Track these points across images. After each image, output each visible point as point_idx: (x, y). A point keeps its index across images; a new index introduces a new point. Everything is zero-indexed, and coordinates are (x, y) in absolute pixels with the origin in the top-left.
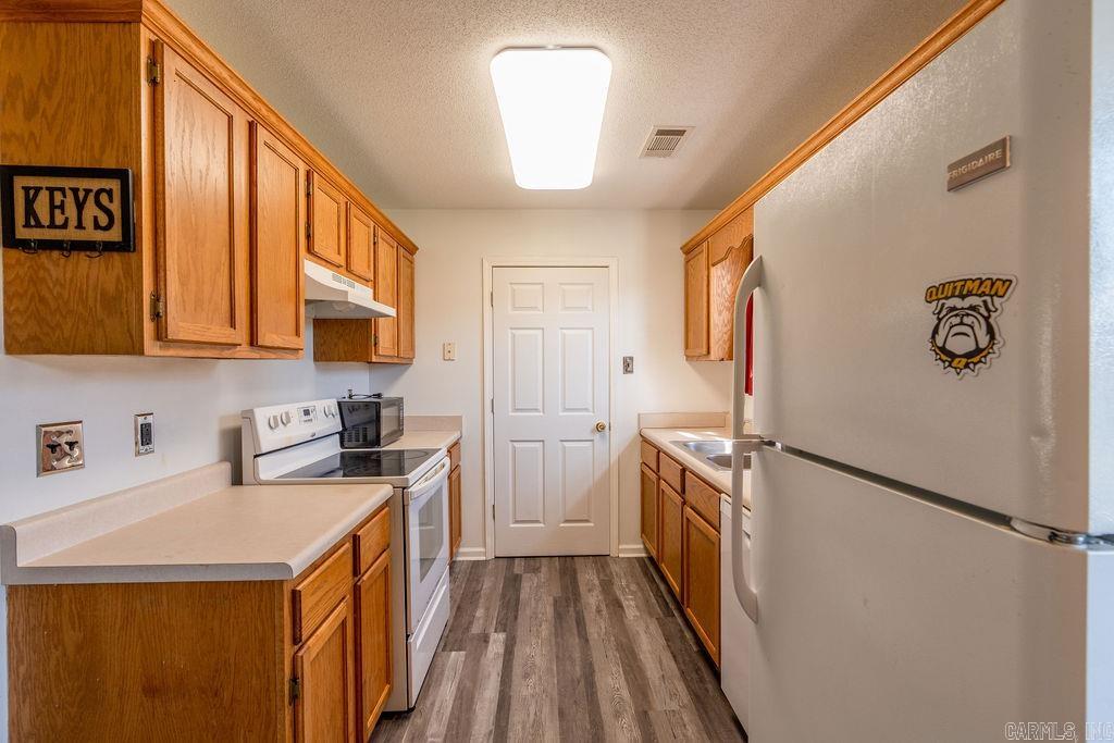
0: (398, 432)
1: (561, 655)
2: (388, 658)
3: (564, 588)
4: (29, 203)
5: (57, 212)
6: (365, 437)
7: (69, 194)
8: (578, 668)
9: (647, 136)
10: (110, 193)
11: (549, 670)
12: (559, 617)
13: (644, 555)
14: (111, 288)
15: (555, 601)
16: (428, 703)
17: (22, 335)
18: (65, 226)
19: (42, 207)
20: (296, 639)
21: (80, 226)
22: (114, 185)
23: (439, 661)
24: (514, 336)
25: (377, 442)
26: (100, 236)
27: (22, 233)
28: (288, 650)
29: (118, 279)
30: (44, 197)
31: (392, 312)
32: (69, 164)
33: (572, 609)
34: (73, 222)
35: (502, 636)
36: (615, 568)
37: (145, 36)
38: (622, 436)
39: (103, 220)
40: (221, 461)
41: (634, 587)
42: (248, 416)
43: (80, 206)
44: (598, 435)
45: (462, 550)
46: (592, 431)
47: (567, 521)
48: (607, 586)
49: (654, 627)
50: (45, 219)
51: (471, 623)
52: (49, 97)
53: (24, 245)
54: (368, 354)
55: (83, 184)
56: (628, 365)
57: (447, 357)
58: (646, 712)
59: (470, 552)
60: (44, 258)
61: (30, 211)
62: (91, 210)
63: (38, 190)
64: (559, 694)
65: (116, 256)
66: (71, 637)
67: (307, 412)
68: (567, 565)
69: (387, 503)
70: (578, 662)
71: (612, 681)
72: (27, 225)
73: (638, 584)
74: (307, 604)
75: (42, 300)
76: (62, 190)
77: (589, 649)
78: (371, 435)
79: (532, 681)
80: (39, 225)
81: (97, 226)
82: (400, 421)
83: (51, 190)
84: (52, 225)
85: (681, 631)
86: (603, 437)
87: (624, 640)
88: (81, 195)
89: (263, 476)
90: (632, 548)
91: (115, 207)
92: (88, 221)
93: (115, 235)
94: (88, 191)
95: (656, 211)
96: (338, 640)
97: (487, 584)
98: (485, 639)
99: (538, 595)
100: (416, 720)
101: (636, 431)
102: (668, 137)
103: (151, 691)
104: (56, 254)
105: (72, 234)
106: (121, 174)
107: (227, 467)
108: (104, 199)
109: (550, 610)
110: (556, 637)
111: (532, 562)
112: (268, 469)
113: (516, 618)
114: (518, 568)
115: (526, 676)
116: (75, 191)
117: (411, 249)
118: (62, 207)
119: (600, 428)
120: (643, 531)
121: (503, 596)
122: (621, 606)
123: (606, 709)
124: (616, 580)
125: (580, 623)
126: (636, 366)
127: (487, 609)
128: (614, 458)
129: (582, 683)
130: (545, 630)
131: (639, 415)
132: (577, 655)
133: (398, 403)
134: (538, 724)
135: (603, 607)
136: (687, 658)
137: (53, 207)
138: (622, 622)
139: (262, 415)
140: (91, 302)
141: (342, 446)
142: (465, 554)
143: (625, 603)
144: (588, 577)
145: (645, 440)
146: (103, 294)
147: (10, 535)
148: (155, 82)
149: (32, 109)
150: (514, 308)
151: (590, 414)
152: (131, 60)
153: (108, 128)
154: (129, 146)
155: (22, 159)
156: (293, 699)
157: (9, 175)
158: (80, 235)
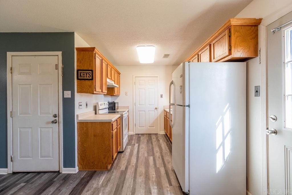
0: (118, 108)
1: (148, 146)
2: (120, 142)
3: (149, 138)
4: (80, 74)
6: (113, 109)
7: (85, 73)
9: (163, 55)
10: (90, 73)
11: (146, 148)
12: (148, 142)
13: (165, 134)
15: (147, 140)
16: (126, 151)
17: (79, 91)
18: (85, 77)
19: (82, 74)
21: (86, 77)
22: (91, 72)
23: (127, 147)
24: (139, 90)
25: (115, 110)
27: (79, 78)
28: (112, 131)
29: (91, 84)
30: (82, 73)
31: (118, 86)
32: (85, 69)
33: (150, 141)
34: (86, 76)
35: (137, 144)
36: (159, 135)
37: (94, 52)
38: (160, 110)
39: (89, 76)
40: (94, 110)
41: (162, 138)
42: (98, 103)
43: (86, 74)
44: (156, 110)
45: (129, 132)
46: (155, 109)
47: (149, 127)
48: (157, 138)
49: (165, 143)
50: (82, 76)
51: (132, 143)
52: (83, 61)
54: (113, 94)
56: (162, 96)
57: (126, 94)
58: (162, 152)
59: (131, 133)
61: (80, 75)
62: (88, 75)
63: (81, 72)
64: (147, 150)
65: (91, 81)
66: (85, 129)
67: (104, 104)
68: (150, 135)
69: (120, 117)
71: (156, 149)
72: (80, 77)
74: (113, 126)
75: (82, 86)
77: (153, 146)
78: (114, 109)
80: (81, 77)
81: (89, 77)
82: (118, 107)
83: (83, 72)
84: (83, 77)
85: (170, 144)
86: (157, 110)
87: (159, 145)
88: (87, 73)
90: (163, 132)
92: (87, 76)
93: (91, 78)
95: (167, 66)
96: (115, 133)
97: (134, 138)
98: (135, 145)
99: (144, 139)
100: (124, 153)
101: (163, 109)
102: (166, 56)
103: (95, 136)
104: (83, 80)
105: (85, 78)
109: (146, 141)
110: (147, 144)
111: (143, 135)
112: (101, 112)
113: (140, 142)
114: (140, 135)
115: (142, 148)
116: (86, 73)
117: (119, 74)
118: (84, 75)
119: (156, 108)
120: (165, 129)
121: (137, 139)
122: (159, 141)
123: (155, 152)
124: (159, 137)
125: (152, 143)
126: (163, 96)
127: (135, 141)
128: (159, 115)
129: (151, 149)
130: (145, 143)
131: (164, 106)
132: (151, 146)
133: (118, 103)
134: (144, 153)
135: (156, 141)
136: (170, 147)
137: (83, 74)
138: (159, 142)
139: (99, 103)
140: (87, 86)
141: (109, 110)
142: (129, 133)
144: (153, 137)
145: (165, 111)
146: (89, 85)
147: (77, 116)
148: (95, 58)
149: (80, 63)
150: (139, 85)
151: (154, 106)
152: (93, 56)
153: (90, 65)
154: (92, 67)
155: (79, 69)
156: (112, 138)
157: (78, 71)
158: (86, 78)
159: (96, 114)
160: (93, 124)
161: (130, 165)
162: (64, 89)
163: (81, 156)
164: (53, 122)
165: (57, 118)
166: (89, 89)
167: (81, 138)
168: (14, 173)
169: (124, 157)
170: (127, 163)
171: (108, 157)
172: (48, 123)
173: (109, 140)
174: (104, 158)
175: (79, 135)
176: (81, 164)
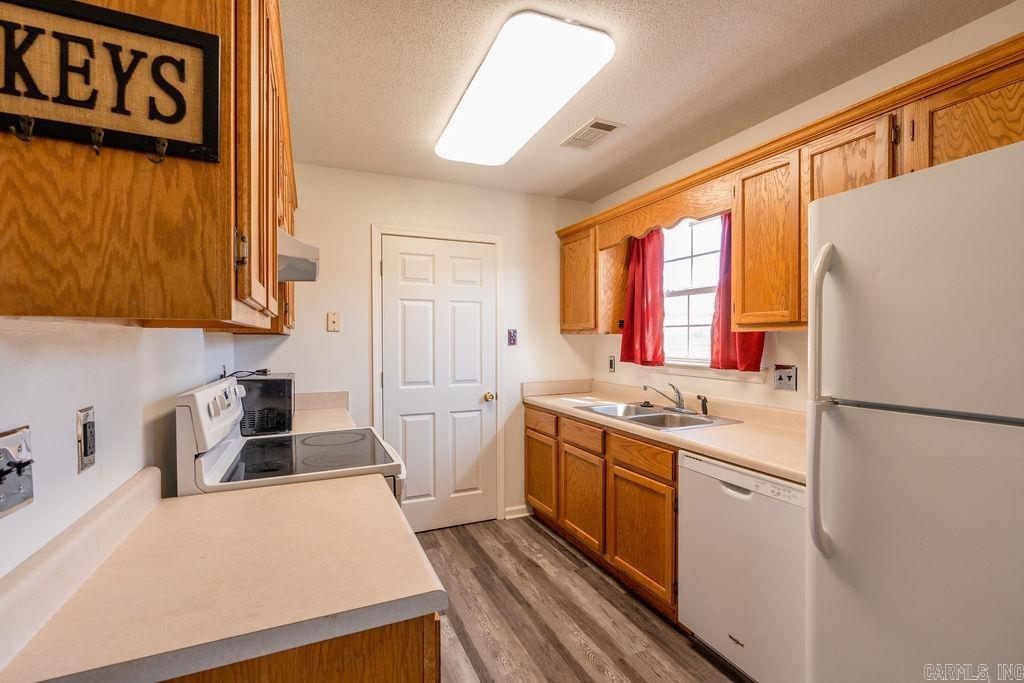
1: (515, 626)
3: (475, 558)
4: (15, 55)
5: (75, 79)
7: (102, 52)
8: (538, 634)
9: (583, 126)
10: (179, 65)
11: (513, 643)
12: (488, 588)
13: (526, 514)
14: (174, 213)
15: (475, 573)
18: (90, 103)
19: (41, 63)
21: (120, 108)
22: (190, 55)
25: (289, 425)
26: (156, 129)
29: (188, 202)
30: (46, 46)
33: (495, 578)
34: (108, 98)
36: (508, 530)
38: (508, 404)
39: (166, 106)
40: (148, 465)
41: (536, 546)
42: (186, 399)
43: (123, 78)
44: (486, 404)
46: (481, 401)
47: (457, 491)
48: (512, 548)
49: (578, 579)
50: (47, 85)
54: (278, 324)
55: (129, 42)
56: (512, 339)
58: (622, 661)
60: (39, 151)
61: (14, 67)
62: (141, 87)
63: (34, 33)
64: (538, 664)
68: (463, 535)
70: (533, 626)
72: (10, 91)
73: (538, 542)
76: (88, 44)
77: (536, 613)
79: (504, 657)
80: (36, 93)
81: (154, 114)
83: (64, 40)
84: (63, 98)
85: (602, 579)
86: (490, 406)
87: (561, 597)
88: (126, 60)
90: (518, 509)
91: (191, 89)
92: (137, 104)
93: (188, 131)
94: (138, 56)
99: (454, 571)
101: (519, 399)
102: (598, 131)
104: (64, 148)
105: (101, 118)
106: (202, 41)
107: (155, 475)
108: (168, 73)
109: (475, 583)
110: (498, 608)
111: (425, 537)
115: (495, 654)
116: (114, 50)
118: (85, 71)
119: (489, 398)
120: (529, 492)
122: (537, 566)
123: (586, 667)
124: (517, 542)
125: (513, 590)
126: (520, 338)
128: (500, 426)
129: (551, 648)
130: (483, 602)
131: (522, 384)
132: (529, 622)
135: (523, 570)
136: (623, 603)
137: (65, 68)
138: (549, 582)
139: (200, 401)
140: (135, 234)
141: (242, 435)
143: (539, 562)
144: (488, 543)
145: (528, 405)
146: (161, 223)
150: (405, 278)
151: (479, 384)
158: (119, 123)
159: (169, 489)
166: (155, 268)
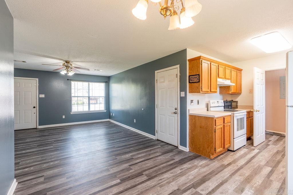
0: (237, 108)
1: (273, 157)
2: (230, 140)
4: (191, 79)
5: (193, 79)
6: (229, 107)
8: (277, 160)
11: (268, 157)
15: (277, 151)
17: (190, 91)
19: (192, 79)
20: (215, 125)
23: (242, 149)
26: (197, 81)
27: (190, 82)
29: (198, 85)
31: (234, 84)
32: (194, 74)
33: (282, 153)
37: (201, 60)
39: (197, 80)
42: (209, 102)
43: (195, 78)
51: (251, 147)
52: (193, 68)
53: (190, 83)
54: (230, 92)
60: (192, 84)
61: (191, 80)
63: (192, 77)
65: (198, 83)
66: (194, 121)
67: (218, 102)
74: (217, 122)
75: (192, 88)
76: (194, 77)
82: (237, 105)
89: (211, 110)
92: (196, 80)
93: (198, 81)
96: (220, 129)
98: (254, 150)
99: (273, 148)
103: (200, 127)
105: (194, 81)
106: (199, 75)
107: (206, 108)
108: (197, 77)
112: (212, 109)
113: (264, 149)
117: (241, 70)
134: (261, 161)
139: (211, 101)
141: (224, 109)
146: (197, 87)
147: (189, 110)
148: (201, 64)
149: (191, 70)
152: (199, 63)
153: (198, 70)
154: (199, 72)
155: (190, 75)
156: (215, 132)
157: (189, 76)
159: (208, 110)
160: (200, 117)
161: (234, 163)
162: (181, 91)
163: (191, 141)
164: (174, 113)
165: (177, 111)
166: (197, 90)
167: (191, 127)
168: (158, 140)
169: (232, 156)
170: (233, 161)
171: (211, 148)
172: (172, 113)
173: (212, 133)
174: (208, 148)
175: (190, 125)
176: (191, 147)
